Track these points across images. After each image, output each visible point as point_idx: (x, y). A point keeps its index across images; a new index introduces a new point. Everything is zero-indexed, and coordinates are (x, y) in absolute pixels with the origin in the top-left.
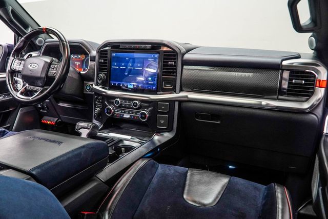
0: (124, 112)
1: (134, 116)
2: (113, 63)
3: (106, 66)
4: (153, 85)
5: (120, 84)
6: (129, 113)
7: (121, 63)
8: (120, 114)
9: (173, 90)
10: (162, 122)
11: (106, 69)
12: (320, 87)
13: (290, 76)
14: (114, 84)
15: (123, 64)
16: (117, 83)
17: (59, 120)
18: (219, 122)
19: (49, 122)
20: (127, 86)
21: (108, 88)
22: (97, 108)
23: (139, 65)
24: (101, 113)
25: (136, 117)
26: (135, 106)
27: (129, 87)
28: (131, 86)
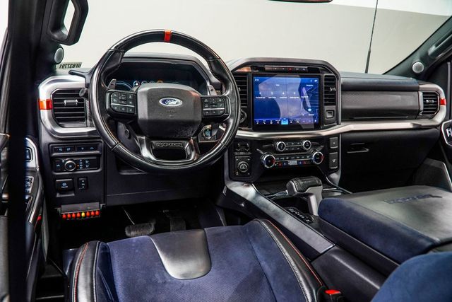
0: (290, 158)
1: (302, 162)
2: (255, 92)
3: (245, 97)
4: (314, 117)
5: (270, 121)
6: (296, 158)
8: (283, 162)
9: (336, 122)
10: (334, 161)
11: (245, 101)
12: (443, 104)
13: (424, 97)
14: (261, 122)
15: (272, 93)
16: (264, 121)
17: (101, 205)
18: (368, 150)
19: (83, 214)
20: (280, 122)
21: (251, 129)
22: (238, 161)
23: (295, 93)
24: (249, 168)
25: (306, 161)
26: (307, 147)
27: (282, 123)
28: (285, 122)
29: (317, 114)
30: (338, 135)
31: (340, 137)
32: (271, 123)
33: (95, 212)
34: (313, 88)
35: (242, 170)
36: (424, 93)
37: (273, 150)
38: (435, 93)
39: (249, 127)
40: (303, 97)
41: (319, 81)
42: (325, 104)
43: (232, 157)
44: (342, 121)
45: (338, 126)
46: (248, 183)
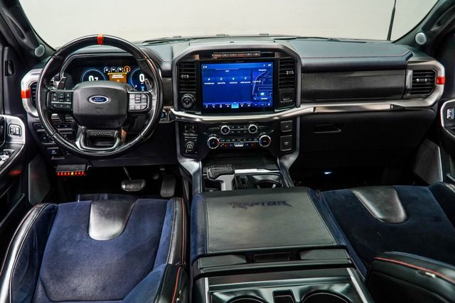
0: (236, 141)
1: (250, 144)
2: (204, 79)
3: (194, 83)
4: (267, 101)
5: (219, 105)
6: (242, 140)
7: (217, 78)
8: (229, 144)
9: (294, 104)
10: (286, 143)
11: (194, 87)
12: (440, 83)
13: (414, 75)
14: (210, 106)
15: (221, 79)
16: (214, 105)
17: (88, 167)
18: (340, 130)
19: (72, 173)
20: (230, 106)
21: (201, 113)
22: (187, 141)
23: (246, 78)
24: (196, 148)
25: (253, 143)
26: (252, 131)
27: (233, 107)
28: (235, 106)
29: (271, 97)
30: (294, 118)
31: (298, 119)
32: (221, 107)
33: (81, 172)
34: (267, 72)
35: (189, 149)
36: (414, 71)
37: (217, 133)
38: (431, 71)
39: (198, 111)
40: (255, 82)
41: (274, 65)
42: (280, 88)
43: (182, 137)
44: (302, 103)
45: (296, 109)
46: (197, 161)
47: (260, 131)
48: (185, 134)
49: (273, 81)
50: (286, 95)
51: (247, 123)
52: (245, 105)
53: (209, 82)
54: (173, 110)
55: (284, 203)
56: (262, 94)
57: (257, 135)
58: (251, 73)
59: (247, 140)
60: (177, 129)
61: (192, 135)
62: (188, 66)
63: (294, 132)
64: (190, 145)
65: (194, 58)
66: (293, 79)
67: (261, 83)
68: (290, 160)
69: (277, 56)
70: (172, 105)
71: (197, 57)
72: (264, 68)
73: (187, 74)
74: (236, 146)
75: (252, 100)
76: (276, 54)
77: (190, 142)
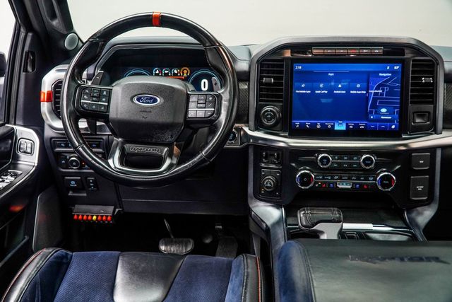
0: (340, 178)
1: (361, 185)
2: (296, 84)
3: (281, 90)
4: (391, 121)
5: (316, 124)
6: (350, 179)
7: (315, 84)
8: (329, 183)
9: (432, 129)
10: (420, 188)
11: (281, 96)
14: (302, 125)
15: (321, 86)
16: (308, 123)
17: (117, 210)
19: (94, 218)
20: (333, 126)
21: (287, 134)
22: (265, 176)
23: (358, 86)
24: (278, 186)
25: (367, 185)
26: (367, 165)
27: (337, 128)
28: (340, 127)
29: (396, 116)
30: (432, 149)
31: (439, 153)
32: (319, 127)
33: (107, 216)
34: (391, 78)
35: (267, 187)
37: (313, 165)
39: (285, 131)
40: (373, 91)
41: (403, 68)
42: (412, 102)
43: (257, 170)
44: (444, 128)
45: (435, 136)
46: (278, 206)
47: (378, 166)
48: (263, 165)
49: (402, 91)
50: (421, 115)
51: (358, 152)
52: (357, 126)
53: (302, 90)
54: (246, 129)
55: (437, 259)
56: (384, 110)
57: (373, 172)
58: (367, 78)
59: (358, 179)
60: (251, 158)
61: (274, 166)
62: (274, 66)
63: (431, 172)
64: (269, 181)
65: (282, 54)
66: (432, 91)
67: (382, 94)
68: (425, 215)
69: (408, 55)
70: (247, 122)
71: (288, 54)
72: (387, 72)
73: (270, 77)
74: (340, 187)
75: (367, 119)
76: (406, 51)
77: (270, 177)
